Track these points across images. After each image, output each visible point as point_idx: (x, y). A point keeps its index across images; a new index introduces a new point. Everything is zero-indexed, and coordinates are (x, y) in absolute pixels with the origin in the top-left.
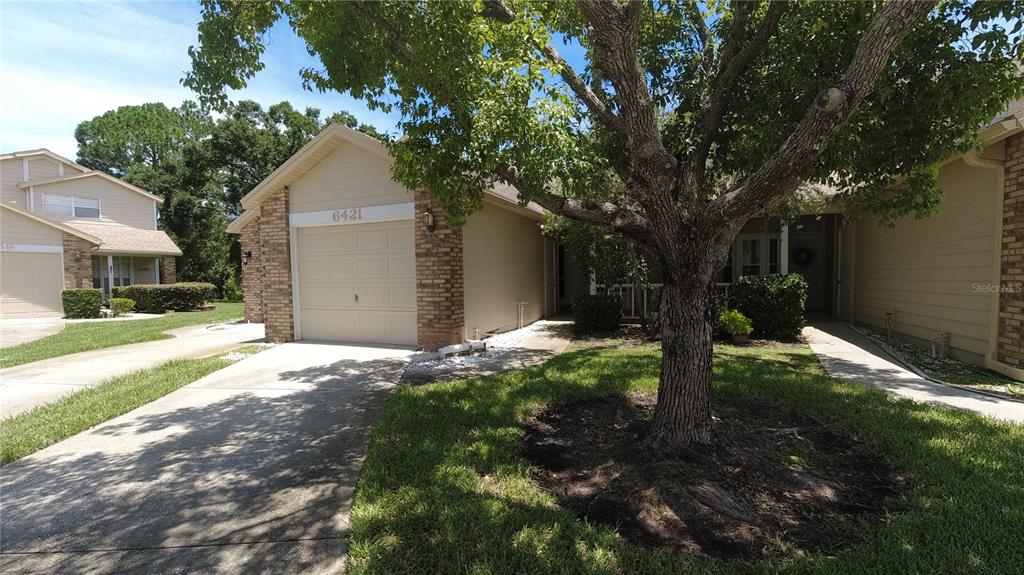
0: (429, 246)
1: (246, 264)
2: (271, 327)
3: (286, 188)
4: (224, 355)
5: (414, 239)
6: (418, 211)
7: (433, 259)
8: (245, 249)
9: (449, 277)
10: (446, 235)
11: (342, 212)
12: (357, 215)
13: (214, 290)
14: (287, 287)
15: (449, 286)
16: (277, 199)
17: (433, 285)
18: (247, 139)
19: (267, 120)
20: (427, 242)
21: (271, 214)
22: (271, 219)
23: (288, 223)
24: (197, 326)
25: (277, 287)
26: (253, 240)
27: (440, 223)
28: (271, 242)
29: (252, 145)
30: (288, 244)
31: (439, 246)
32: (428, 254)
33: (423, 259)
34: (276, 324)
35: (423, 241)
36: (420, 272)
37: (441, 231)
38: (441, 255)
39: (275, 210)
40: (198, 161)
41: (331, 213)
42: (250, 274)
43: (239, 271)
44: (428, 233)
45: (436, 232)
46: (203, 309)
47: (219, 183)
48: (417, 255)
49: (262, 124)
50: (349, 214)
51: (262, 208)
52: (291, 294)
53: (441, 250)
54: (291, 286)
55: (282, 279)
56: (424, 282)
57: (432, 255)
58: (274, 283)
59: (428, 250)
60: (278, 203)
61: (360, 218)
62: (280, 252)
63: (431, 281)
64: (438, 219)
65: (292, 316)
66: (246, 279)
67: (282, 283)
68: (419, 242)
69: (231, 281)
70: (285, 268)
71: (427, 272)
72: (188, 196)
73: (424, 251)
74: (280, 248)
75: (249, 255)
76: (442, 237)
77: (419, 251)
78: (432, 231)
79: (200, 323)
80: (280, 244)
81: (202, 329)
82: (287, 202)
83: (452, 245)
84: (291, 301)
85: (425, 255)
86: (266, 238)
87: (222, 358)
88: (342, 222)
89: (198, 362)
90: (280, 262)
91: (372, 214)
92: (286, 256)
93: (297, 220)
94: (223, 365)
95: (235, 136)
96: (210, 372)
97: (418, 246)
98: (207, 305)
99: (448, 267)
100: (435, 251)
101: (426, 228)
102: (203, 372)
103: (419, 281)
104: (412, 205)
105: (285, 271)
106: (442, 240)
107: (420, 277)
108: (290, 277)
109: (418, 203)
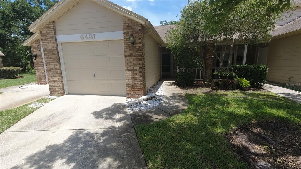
0: (131, 52)
1: (35, 60)
2: (53, 89)
3: (53, 22)
4: (29, 104)
5: (124, 49)
6: (125, 35)
7: (133, 58)
8: (34, 53)
9: (141, 66)
10: (140, 47)
11: (85, 35)
12: (93, 36)
13: (21, 70)
14: (59, 70)
15: (141, 70)
16: (49, 28)
17: (133, 70)
18: (28, 9)
19: (36, 3)
20: (130, 50)
21: (46, 35)
22: (46, 37)
23: (56, 40)
24: (14, 86)
25: (54, 70)
26: (37, 49)
27: (137, 41)
28: (48, 49)
29: (31, 12)
30: (58, 51)
31: (136, 52)
32: (131, 55)
33: (129, 58)
34: (55, 88)
35: (128, 50)
36: (127, 64)
37: (137, 45)
38: (137, 56)
39: (49, 33)
40: (7, 17)
41: (80, 35)
42: (38, 64)
43: (32, 62)
44: (130, 46)
45: (135, 45)
46: (18, 78)
47: (18, 27)
48: (125, 56)
49: (34, 5)
50: (89, 36)
51: (41, 32)
52: (61, 74)
53: (137, 54)
54: (61, 70)
55: (56, 67)
56: (129, 68)
57: (133, 56)
58: (52, 69)
59: (131, 54)
60: (50, 29)
61: (95, 38)
62: (53, 54)
63: (133, 68)
64: (136, 39)
65: (63, 84)
66: (36, 66)
67: (56, 69)
68: (126, 50)
69: (29, 66)
70: (57, 62)
71: (130, 64)
72: (4, 32)
73: (129, 54)
74: (53, 52)
75: (36, 55)
76: (138, 47)
77: (126, 54)
78: (133, 45)
79: (16, 85)
80: (54, 50)
81: (17, 88)
82: (55, 30)
83: (142, 52)
84: (62, 77)
85: (130, 56)
86: (45, 47)
87: (29, 106)
88: (85, 40)
89: (14, 111)
90: (54, 59)
91: (101, 36)
92: (57, 56)
93: (61, 38)
94: (30, 112)
95: (22, 7)
96: (22, 118)
97: (126, 52)
98: (19, 76)
99: (141, 62)
100: (134, 54)
101: (129, 44)
102: (17, 119)
103: (126, 68)
104: (122, 32)
105: (58, 63)
106: (138, 49)
107: (127, 66)
108: (60, 66)
109: (125, 31)
